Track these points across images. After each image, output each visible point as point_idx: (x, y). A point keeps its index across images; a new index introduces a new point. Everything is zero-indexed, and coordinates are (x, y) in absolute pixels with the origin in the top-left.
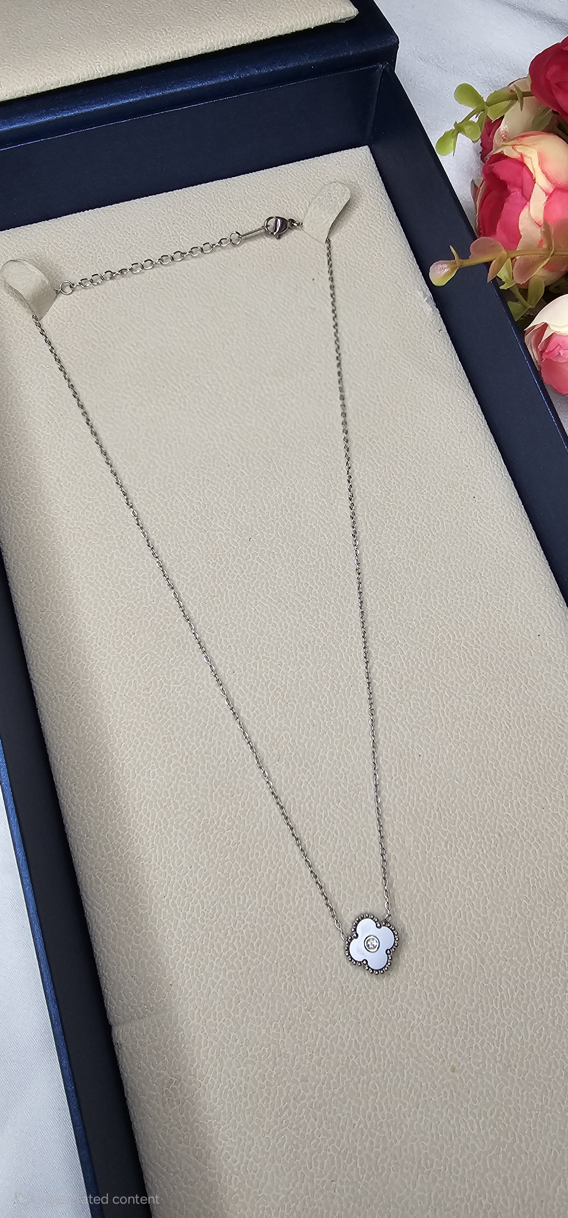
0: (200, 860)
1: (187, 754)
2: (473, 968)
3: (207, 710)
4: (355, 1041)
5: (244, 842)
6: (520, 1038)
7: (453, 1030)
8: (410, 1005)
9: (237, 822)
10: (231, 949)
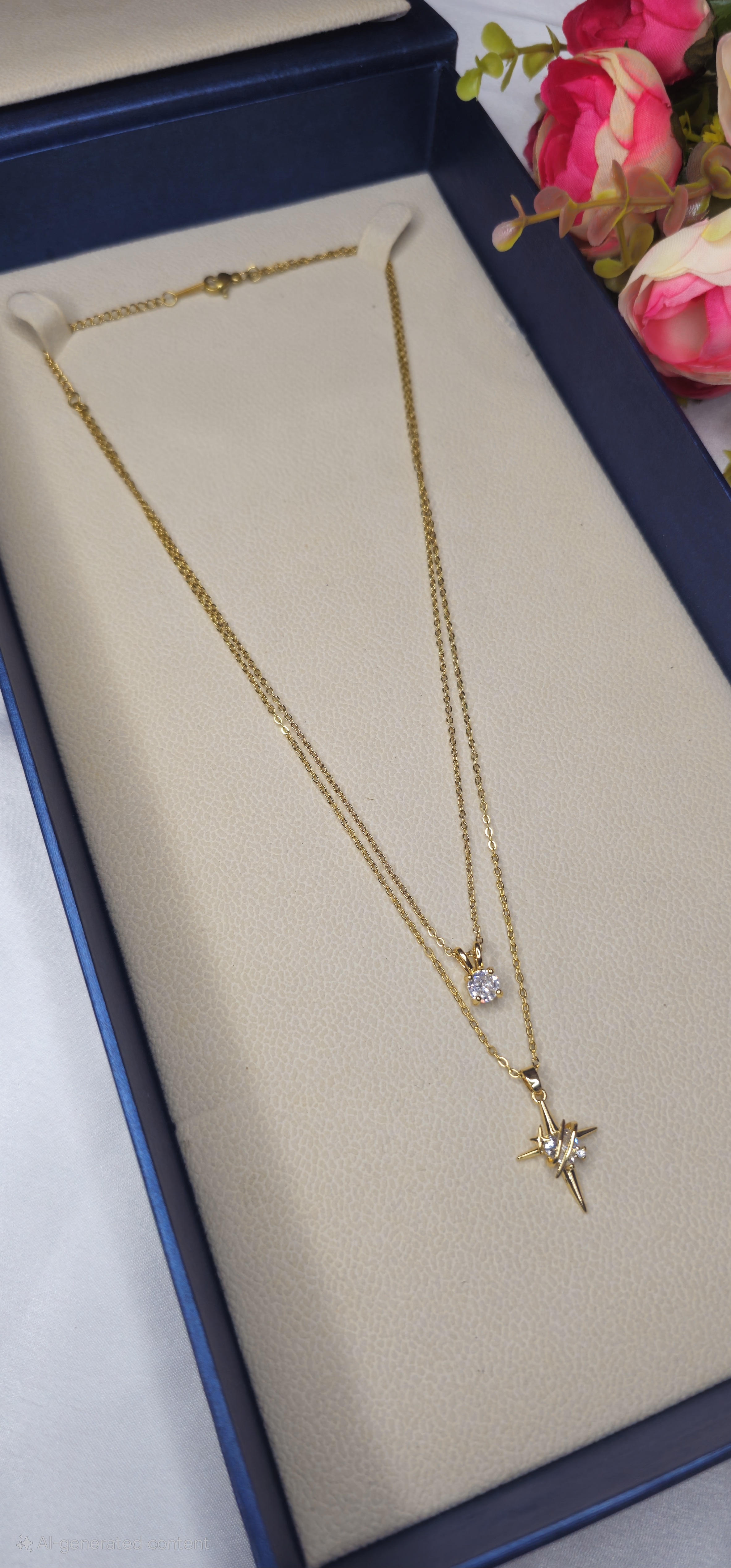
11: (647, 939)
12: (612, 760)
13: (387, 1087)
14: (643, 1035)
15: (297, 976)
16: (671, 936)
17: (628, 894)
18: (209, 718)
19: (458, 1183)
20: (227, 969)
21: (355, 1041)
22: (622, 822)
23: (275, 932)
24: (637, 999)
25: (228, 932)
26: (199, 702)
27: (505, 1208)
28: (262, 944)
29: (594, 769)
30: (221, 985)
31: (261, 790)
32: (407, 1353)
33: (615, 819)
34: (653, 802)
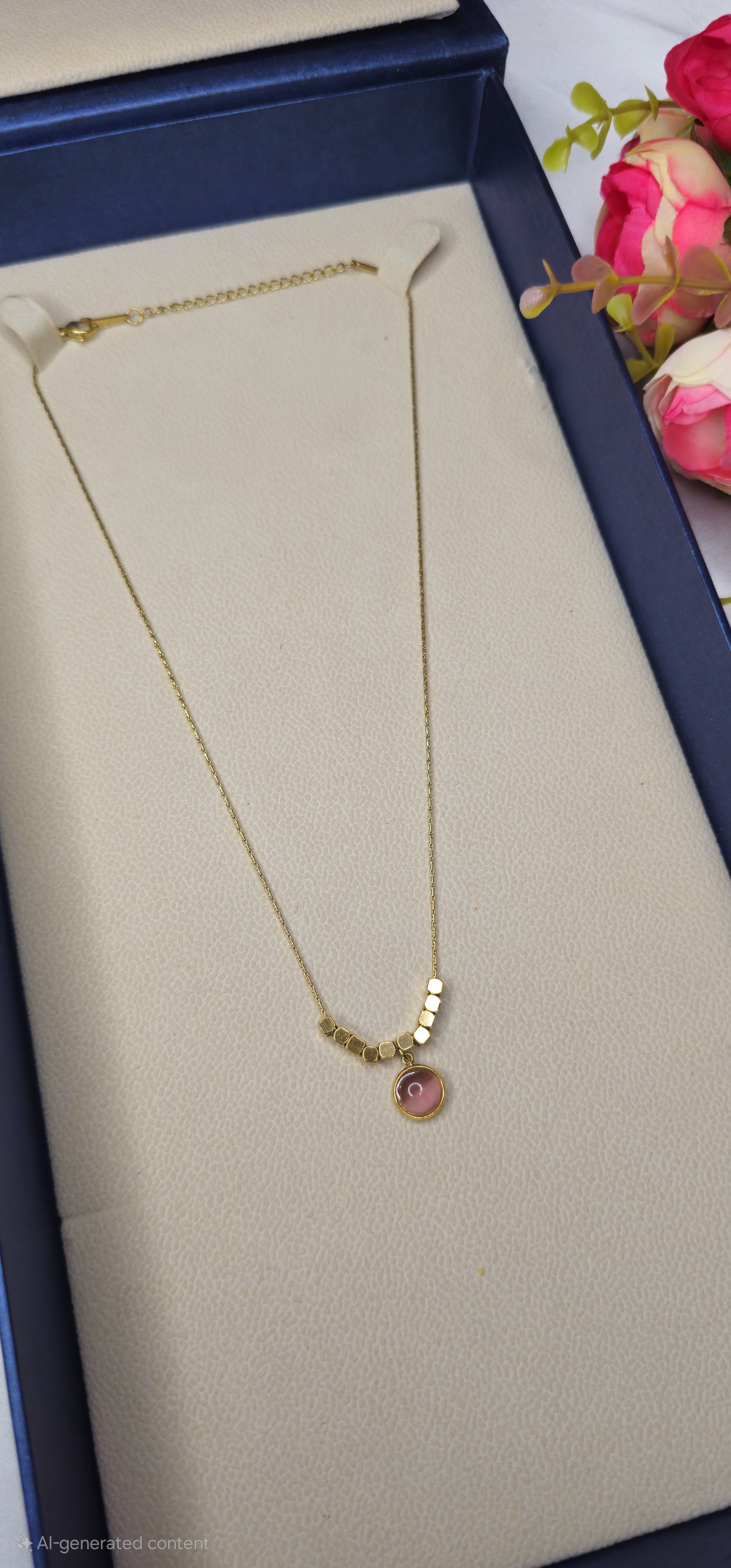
0: (187, 1027)
1: (181, 898)
2: (525, 1183)
3: (211, 847)
4: (366, 1260)
5: (244, 1009)
6: (577, 1272)
7: (492, 1255)
8: (440, 1221)
9: (237, 985)
10: (217, 1136)
11: (567, 1083)
12: (562, 881)
13: (276, 1210)
14: (546, 1187)
15: (202, 1082)
16: (593, 1083)
17: (556, 1032)
18: (150, 789)
19: (333, 1320)
20: (132, 1066)
21: (251, 1157)
22: (562, 951)
23: (185, 1032)
24: (546, 1147)
25: (138, 1026)
26: (142, 771)
27: (376, 1352)
28: (170, 1043)
29: (541, 888)
30: (123, 1081)
31: (192, 875)
32: (256, 1488)
33: (556, 947)
34: (598, 933)
